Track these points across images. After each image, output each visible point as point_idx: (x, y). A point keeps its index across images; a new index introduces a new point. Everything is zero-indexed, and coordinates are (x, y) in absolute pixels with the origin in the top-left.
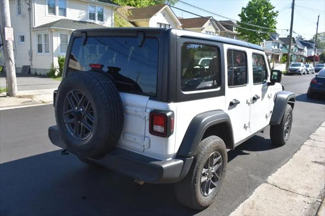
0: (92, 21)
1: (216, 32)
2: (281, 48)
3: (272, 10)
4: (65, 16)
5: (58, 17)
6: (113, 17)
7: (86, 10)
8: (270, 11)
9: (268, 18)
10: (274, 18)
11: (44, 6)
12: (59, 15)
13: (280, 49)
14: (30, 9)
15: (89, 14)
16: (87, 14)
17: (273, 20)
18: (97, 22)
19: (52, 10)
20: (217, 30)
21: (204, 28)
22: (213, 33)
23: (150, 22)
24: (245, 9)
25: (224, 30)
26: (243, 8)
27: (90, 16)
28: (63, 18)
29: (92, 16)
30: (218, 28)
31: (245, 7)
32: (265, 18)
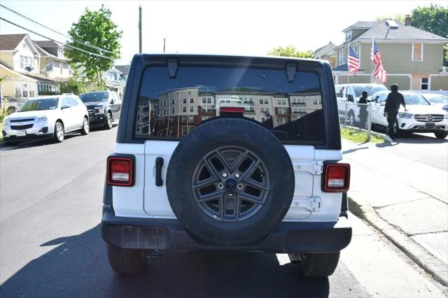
1: (36, 58)
2: (120, 79)
3: (114, 29)
8: (111, 31)
9: (109, 40)
10: (117, 40)
13: (119, 81)
17: (116, 43)
20: (36, 54)
21: (17, 51)
22: (30, 58)
24: (76, 25)
25: (46, 55)
26: (74, 24)
30: (37, 51)
31: (77, 23)
32: (106, 40)
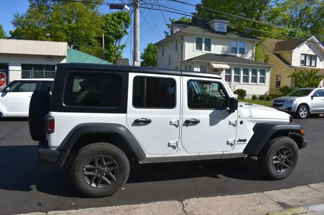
0: (233, 54)
4: (210, 50)
5: (204, 52)
6: (254, 50)
7: (229, 45)
11: (193, 44)
12: (205, 50)
14: (182, 47)
15: (231, 49)
16: (229, 48)
18: (239, 55)
19: (199, 47)
23: (293, 53)
27: (232, 50)
28: (208, 52)
29: (234, 50)
